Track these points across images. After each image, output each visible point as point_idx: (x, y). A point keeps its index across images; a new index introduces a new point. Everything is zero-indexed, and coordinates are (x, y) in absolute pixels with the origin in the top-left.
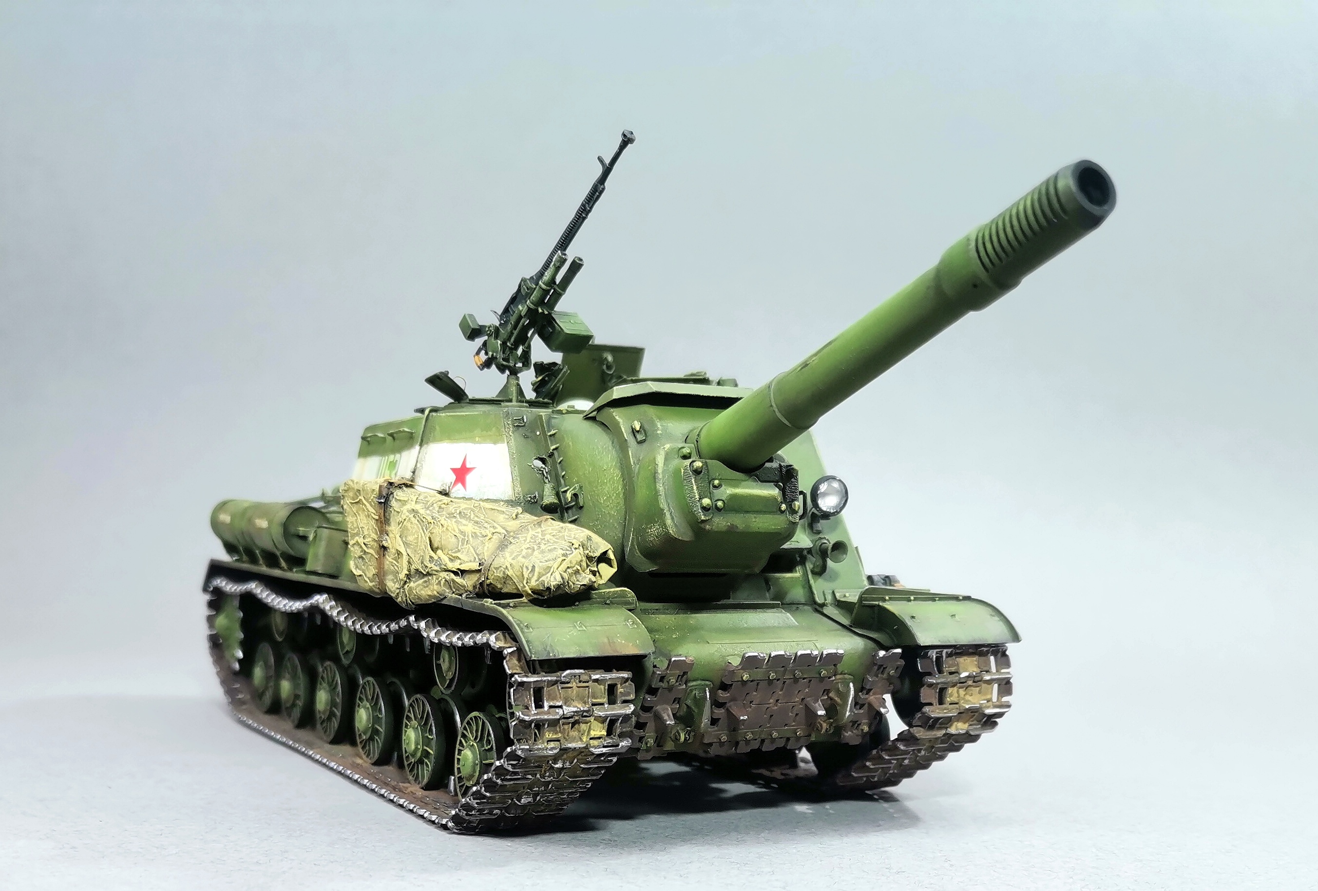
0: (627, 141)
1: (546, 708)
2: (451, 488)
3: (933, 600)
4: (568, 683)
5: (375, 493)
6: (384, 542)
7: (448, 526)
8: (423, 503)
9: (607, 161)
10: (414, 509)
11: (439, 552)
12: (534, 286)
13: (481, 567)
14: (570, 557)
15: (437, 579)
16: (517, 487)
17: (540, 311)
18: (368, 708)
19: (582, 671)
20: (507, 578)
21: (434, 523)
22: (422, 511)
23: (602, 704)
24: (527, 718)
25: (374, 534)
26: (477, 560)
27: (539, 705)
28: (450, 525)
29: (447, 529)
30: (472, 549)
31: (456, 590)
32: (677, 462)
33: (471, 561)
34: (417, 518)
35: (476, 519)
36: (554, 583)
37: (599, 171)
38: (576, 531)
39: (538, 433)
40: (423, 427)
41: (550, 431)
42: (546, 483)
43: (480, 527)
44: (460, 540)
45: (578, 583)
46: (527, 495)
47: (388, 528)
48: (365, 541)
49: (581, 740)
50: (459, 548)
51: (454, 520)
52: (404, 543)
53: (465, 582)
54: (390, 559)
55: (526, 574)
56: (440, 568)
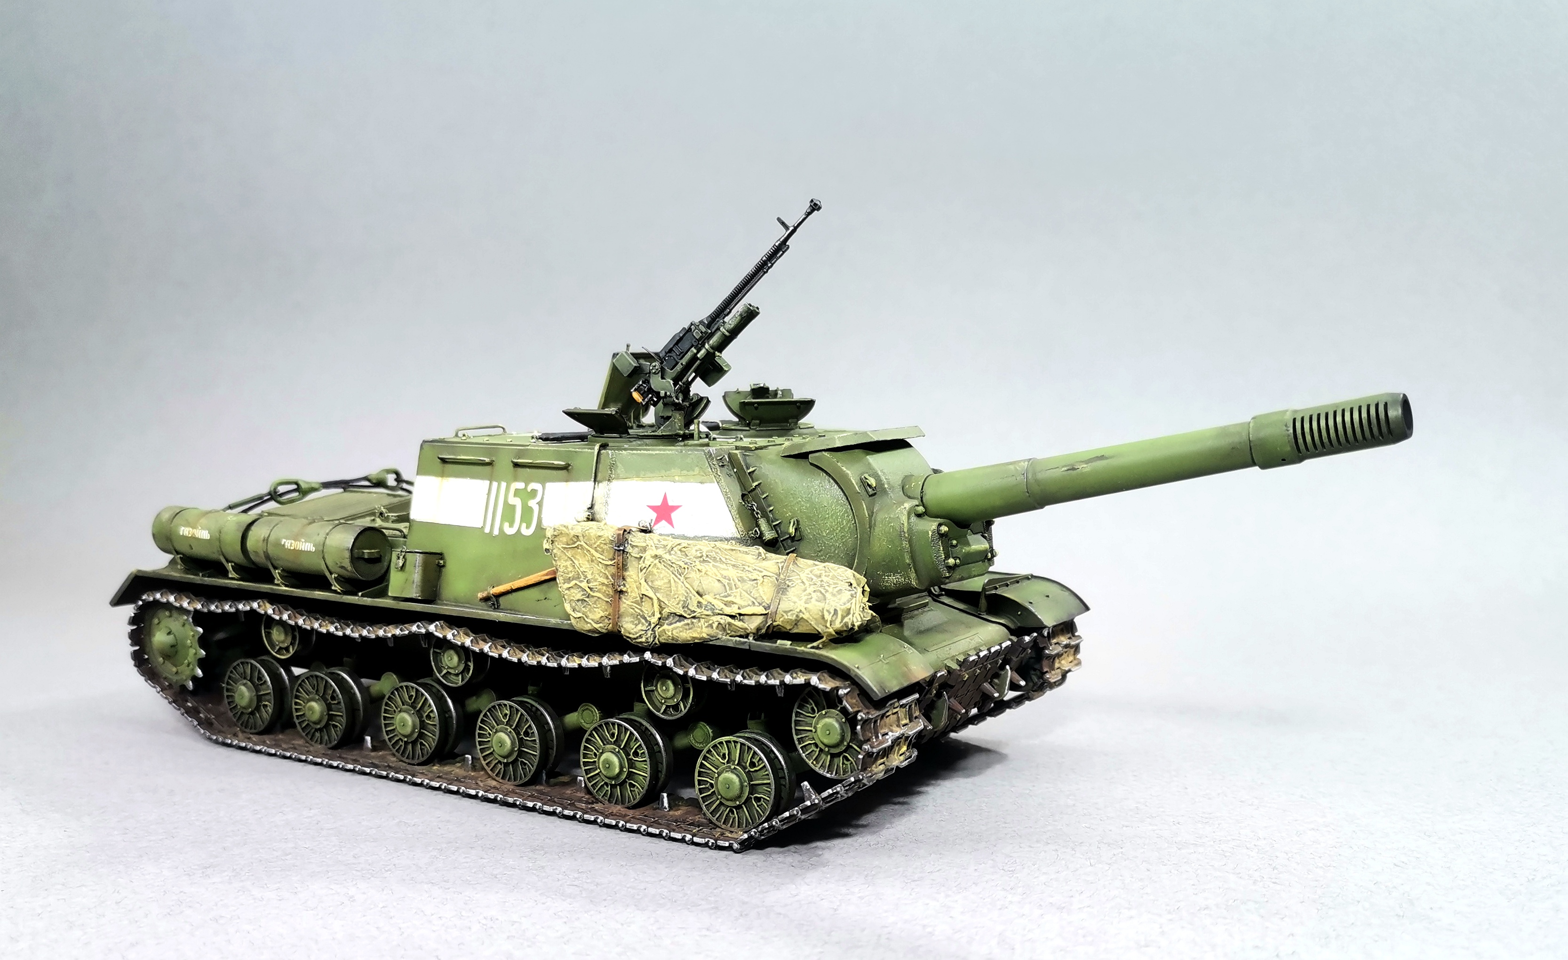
0: (813, 207)
1: (880, 738)
2: (652, 524)
3: (1018, 582)
4: (888, 712)
5: (605, 541)
6: (620, 588)
7: (707, 571)
9: (791, 223)
12: (710, 330)
13: (766, 612)
15: (709, 623)
16: (739, 525)
17: (717, 354)
18: (510, 732)
20: (798, 622)
21: (688, 568)
22: (667, 556)
23: (907, 725)
24: (874, 750)
25: (603, 579)
26: (757, 604)
27: (876, 736)
29: (706, 574)
30: (744, 593)
31: (731, 631)
33: (749, 605)
34: (664, 563)
36: (859, 623)
37: (781, 234)
38: (840, 570)
39: (735, 470)
40: (594, 464)
41: (748, 468)
42: (759, 518)
44: (726, 584)
45: (863, 621)
46: (749, 531)
47: (624, 574)
48: (589, 585)
49: (895, 760)
50: (729, 592)
52: (651, 587)
53: (745, 625)
54: (628, 602)
55: (828, 617)
56: (713, 613)
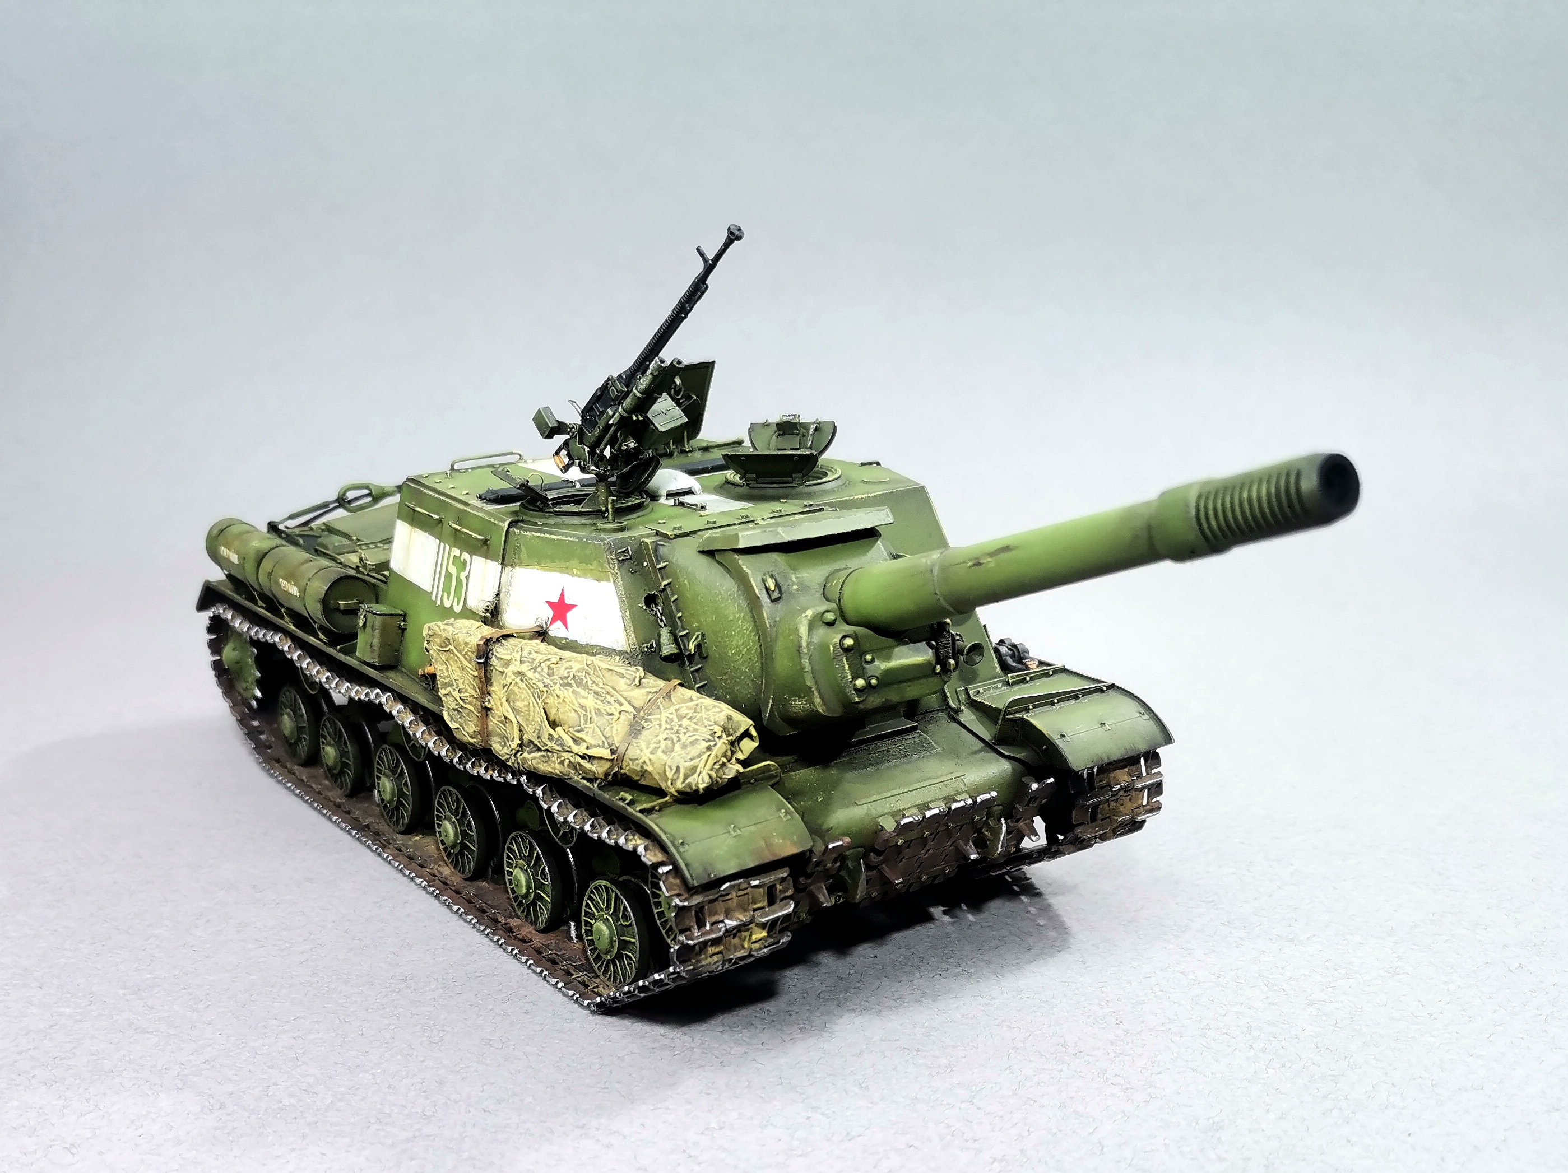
0: (733, 237)
1: (708, 927)
2: (548, 624)
3: (1077, 698)
4: (728, 894)
5: (469, 646)
6: (486, 704)
7: (565, 697)
8: (529, 662)
9: (710, 255)
10: (520, 671)
11: (559, 729)
12: (626, 389)
13: (613, 756)
14: (715, 749)
15: (560, 758)
16: (630, 636)
17: (635, 418)
18: (454, 822)
19: (741, 880)
20: (644, 773)
21: (547, 691)
22: (530, 674)
23: (763, 908)
24: (690, 942)
25: (472, 690)
26: (606, 745)
27: (701, 925)
28: (567, 696)
29: (564, 701)
30: (597, 730)
31: (583, 772)
32: (822, 632)
33: (599, 746)
34: (525, 682)
35: (595, 688)
36: (704, 785)
37: (700, 267)
38: (714, 710)
39: (645, 564)
40: (503, 543)
41: (658, 563)
42: (661, 627)
43: (602, 701)
44: (582, 715)
45: (724, 776)
46: (643, 644)
47: (489, 688)
48: (461, 695)
49: (743, 947)
50: (582, 726)
51: (571, 690)
52: (513, 709)
53: (594, 768)
54: (494, 721)
55: (670, 775)
56: (563, 749)
